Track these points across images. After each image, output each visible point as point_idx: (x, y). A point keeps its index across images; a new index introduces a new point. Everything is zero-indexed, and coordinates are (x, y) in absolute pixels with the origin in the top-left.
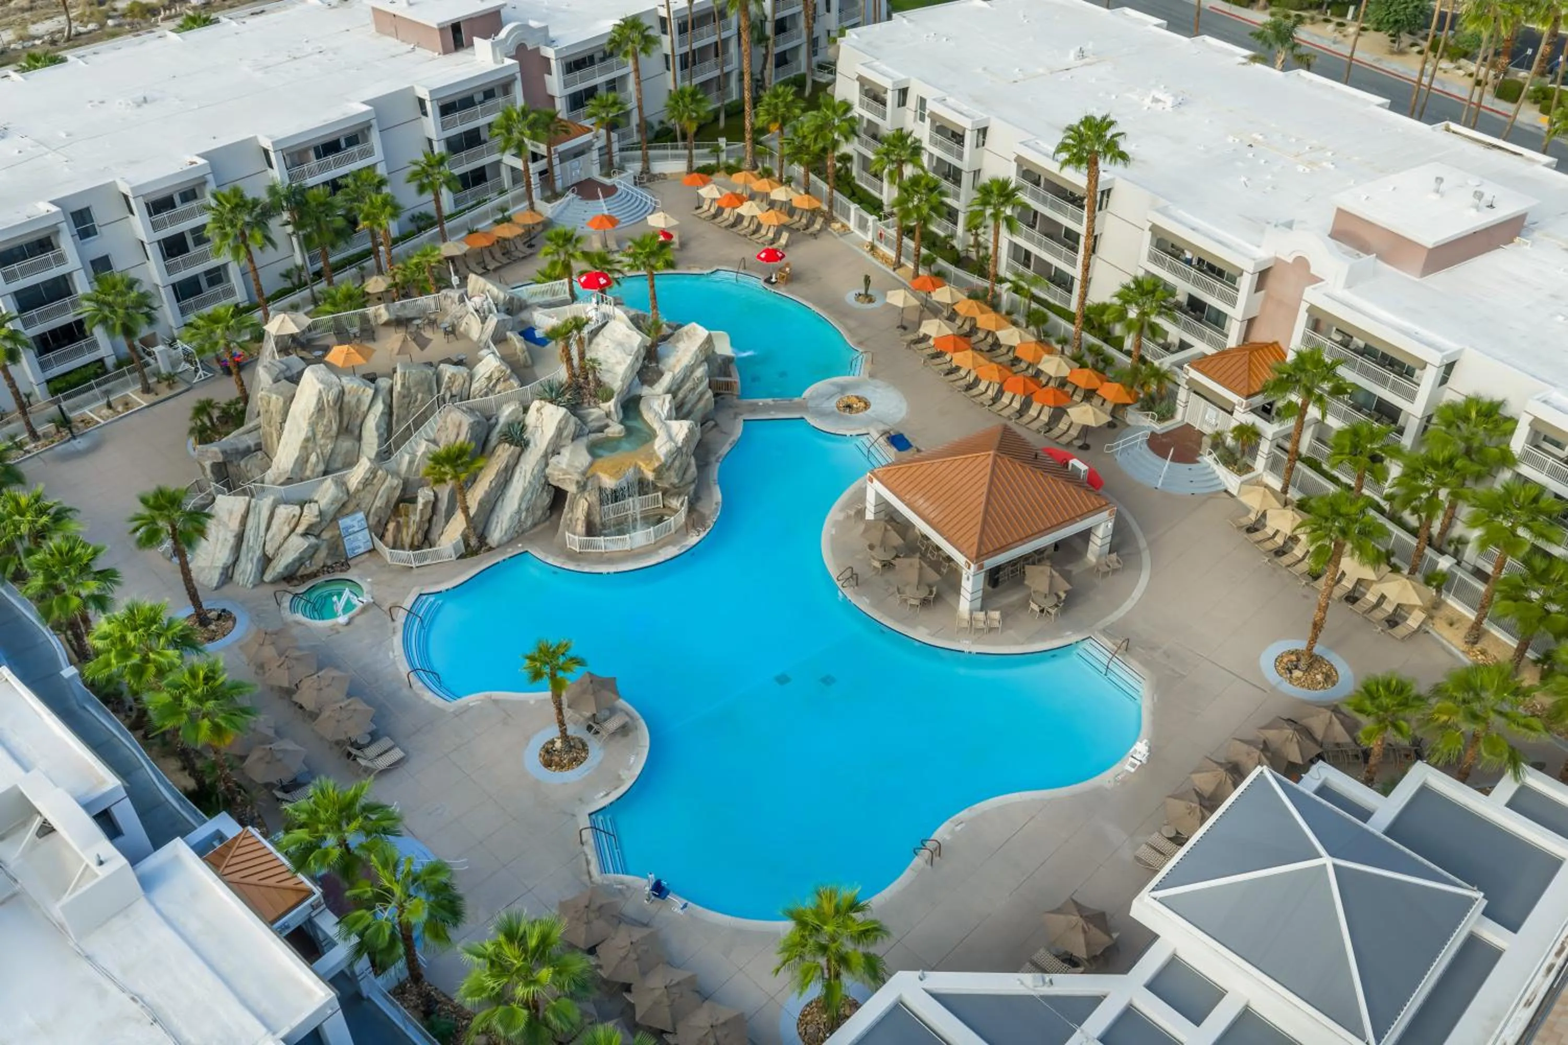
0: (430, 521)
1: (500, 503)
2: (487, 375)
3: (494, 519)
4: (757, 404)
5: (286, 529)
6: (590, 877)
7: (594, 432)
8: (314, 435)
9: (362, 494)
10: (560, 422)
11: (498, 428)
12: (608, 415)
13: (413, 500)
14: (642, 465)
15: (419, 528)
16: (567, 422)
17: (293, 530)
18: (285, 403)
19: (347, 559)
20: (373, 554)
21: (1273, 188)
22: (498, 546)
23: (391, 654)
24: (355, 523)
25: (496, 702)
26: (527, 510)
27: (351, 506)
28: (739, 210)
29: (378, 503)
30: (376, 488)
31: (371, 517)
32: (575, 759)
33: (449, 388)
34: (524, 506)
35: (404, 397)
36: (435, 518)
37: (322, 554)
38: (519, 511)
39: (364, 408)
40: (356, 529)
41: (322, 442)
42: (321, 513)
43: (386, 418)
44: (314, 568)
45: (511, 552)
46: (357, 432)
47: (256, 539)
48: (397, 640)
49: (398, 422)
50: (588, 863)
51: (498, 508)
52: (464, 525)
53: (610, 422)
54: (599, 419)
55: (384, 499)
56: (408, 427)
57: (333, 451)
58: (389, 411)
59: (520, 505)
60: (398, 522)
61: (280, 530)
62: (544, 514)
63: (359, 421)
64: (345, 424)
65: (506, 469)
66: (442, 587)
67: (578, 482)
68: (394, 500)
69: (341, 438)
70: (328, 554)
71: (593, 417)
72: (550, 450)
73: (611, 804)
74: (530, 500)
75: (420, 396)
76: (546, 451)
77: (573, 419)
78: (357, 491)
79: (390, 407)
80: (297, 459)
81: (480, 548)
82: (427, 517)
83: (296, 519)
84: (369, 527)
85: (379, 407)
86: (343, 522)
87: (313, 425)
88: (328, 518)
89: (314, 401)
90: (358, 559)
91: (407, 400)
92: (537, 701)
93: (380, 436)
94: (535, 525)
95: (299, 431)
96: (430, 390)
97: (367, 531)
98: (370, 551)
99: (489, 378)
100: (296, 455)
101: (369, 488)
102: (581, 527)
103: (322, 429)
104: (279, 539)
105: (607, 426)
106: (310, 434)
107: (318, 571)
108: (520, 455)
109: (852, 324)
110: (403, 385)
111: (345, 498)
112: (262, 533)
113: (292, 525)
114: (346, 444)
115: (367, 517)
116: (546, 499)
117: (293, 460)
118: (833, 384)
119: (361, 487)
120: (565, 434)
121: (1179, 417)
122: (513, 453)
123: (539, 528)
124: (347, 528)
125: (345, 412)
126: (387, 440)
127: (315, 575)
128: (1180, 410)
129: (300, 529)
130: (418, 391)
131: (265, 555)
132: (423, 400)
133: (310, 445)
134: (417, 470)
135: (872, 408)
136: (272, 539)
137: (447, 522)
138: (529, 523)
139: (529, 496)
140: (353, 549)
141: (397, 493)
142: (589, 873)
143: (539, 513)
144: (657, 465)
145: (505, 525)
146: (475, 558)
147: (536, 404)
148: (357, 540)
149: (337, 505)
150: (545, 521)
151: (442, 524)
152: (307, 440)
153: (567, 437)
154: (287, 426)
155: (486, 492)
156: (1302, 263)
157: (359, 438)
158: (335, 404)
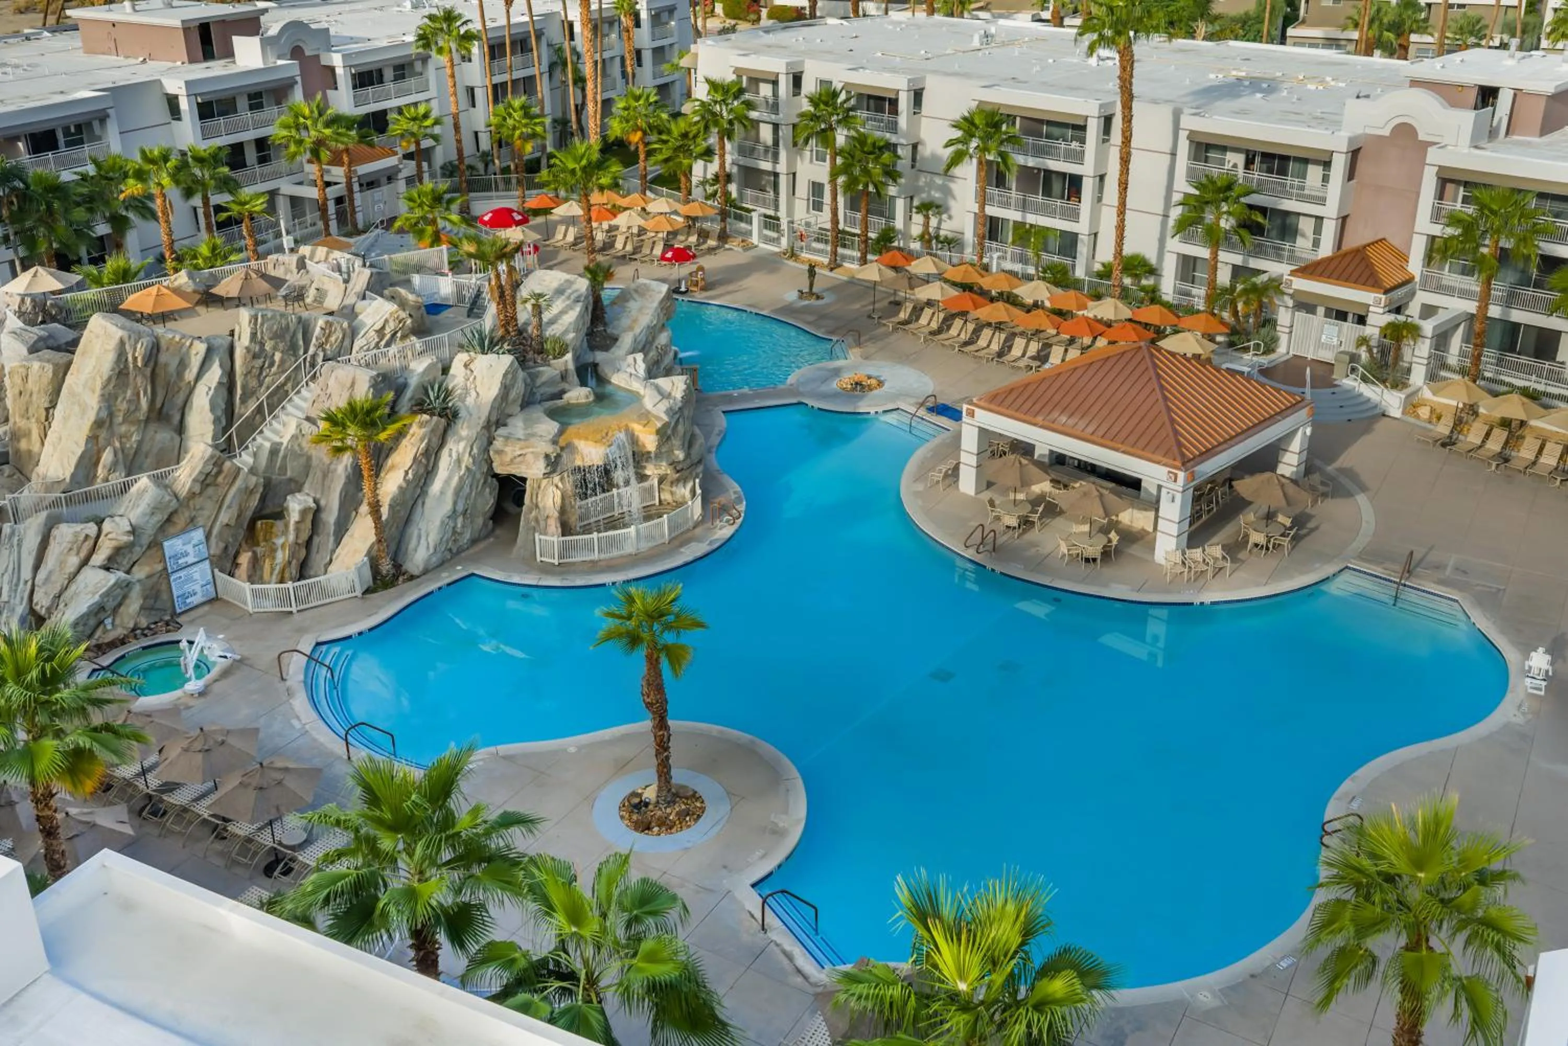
0: (309, 543)
1: (419, 509)
2: (378, 326)
3: (413, 531)
4: (731, 395)
5: (74, 561)
6: (805, 977)
7: (547, 400)
8: (111, 415)
9: (198, 501)
10: (505, 375)
11: (409, 393)
12: (564, 377)
13: (280, 515)
14: (637, 428)
15: (293, 555)
16: (514, 378)
17: (85, 562)
18: (55, 373)
19: (174, 614)
20: (217, 605)
21: (1299, 99)
22: (426, 572)
23: (295, 722)
24: (189, 548)
25: (508, 758)
26: (465, 513)
27: (181, 520)
28: (614, 222)
29: (225, 517)
30: (222, 492)
31: (213, 540)
32: (687, 813)
33: (321, 346)
34: (460, 508)
35: (255, 357)
36: (316, 540)
37: (134, 605)
38: (453, 515)
39: (190, 375)
40: (191, 559)
41: (123, 429)
42: (134, 531)
43: (224, 392)
44: (119, 632)
45: (446, 577)
46: (177, 418)
47: (14, 589)
48: (300, 702)
49: (244, 401)
50: (789, 957)
51: (417, 516)
52: (373, 538)
53: (566, 386)
54: (551, 382)
55: (234, 511)
56: (259, 409)
57: (140, 443)
58: (229, 384)
59: (455, 503)
60: (254, 553)
61: (62, 563)
62: (485, 525)
63: (180, 400)
64: (158, 405)
65: (426, 453)
66: (352, 630)
67: (547, 456)
68: (249, 514)
69: (152, 427)
70: (142, 608)
71: (544, 379)
72: (493, 419)
73: (779, 866)
74: (468, 497)
75: (278, 356)
76: (489, 421)
77: (521, 374)
78: (192, 495)
79: (230, 374)
80: (82, 457)
81: (395, 577)
82: (304, 536)
83: (90, 543)
84: (210, 558)
85: (215, 373)
86: (172, 546)
87: (108, 399)
88: (145, 541)
89: (111, 357)
90: (193, 614)
91: (260, 362)
92: (580, 748)
93: (216, 421)
94: (474, 542)
95: (84, 411)
96: (293, 348)
97: (206, 565)
98: (210, 601)
99: (381, 332)
100: (79, 452)
101: (210, 490)
102: (554, 526)
103: (124, 406)
104: (59, 581)
105: (563, 392)
106: (104, 414)
107: (126, 636)
108: (445, 431)
109: (811, 318)
110: (253, 335)
111: (174, 503)
112: (26, 573)
113: (83, 554)
114: (163, 436)
115: (208, 537)
116: (488, 500)
117: (74, 461)
118: (819, 369)
119: (197, 489)
120: (513, 395)
121: (1282, 349)
122: (437, 424)
123: (482, 545)
124: (176, 557)
125: (160, 382)
126: (225, 430)
127: (123, 642)
128: (1284, 339)
129: (99, 558)
130: (275, 348)
131: (32, 611)
132: (282, 361)
133: (103, 434)
134: (283, 468)
135: (886, 385)
136: (47, 580)
137: (338, 542)
138: (467, 536)
139: (467, 489)
140: (184, 596)
141: (254, 502)
142: (799, 971)
143: (480, 521)
144: (659, 425)
145: (433, 538)
146: (392, 590)
147: (461, 358)
148: (190, 579)
149: (159, 517)
150: (487, 537)
151: (331, 544)
152: (98, 424)
153: (514, 401)
154: (58, 412)
155: (400, 488)
156: (1405, 131)
157: (181, 429)
158: (146, 365)
